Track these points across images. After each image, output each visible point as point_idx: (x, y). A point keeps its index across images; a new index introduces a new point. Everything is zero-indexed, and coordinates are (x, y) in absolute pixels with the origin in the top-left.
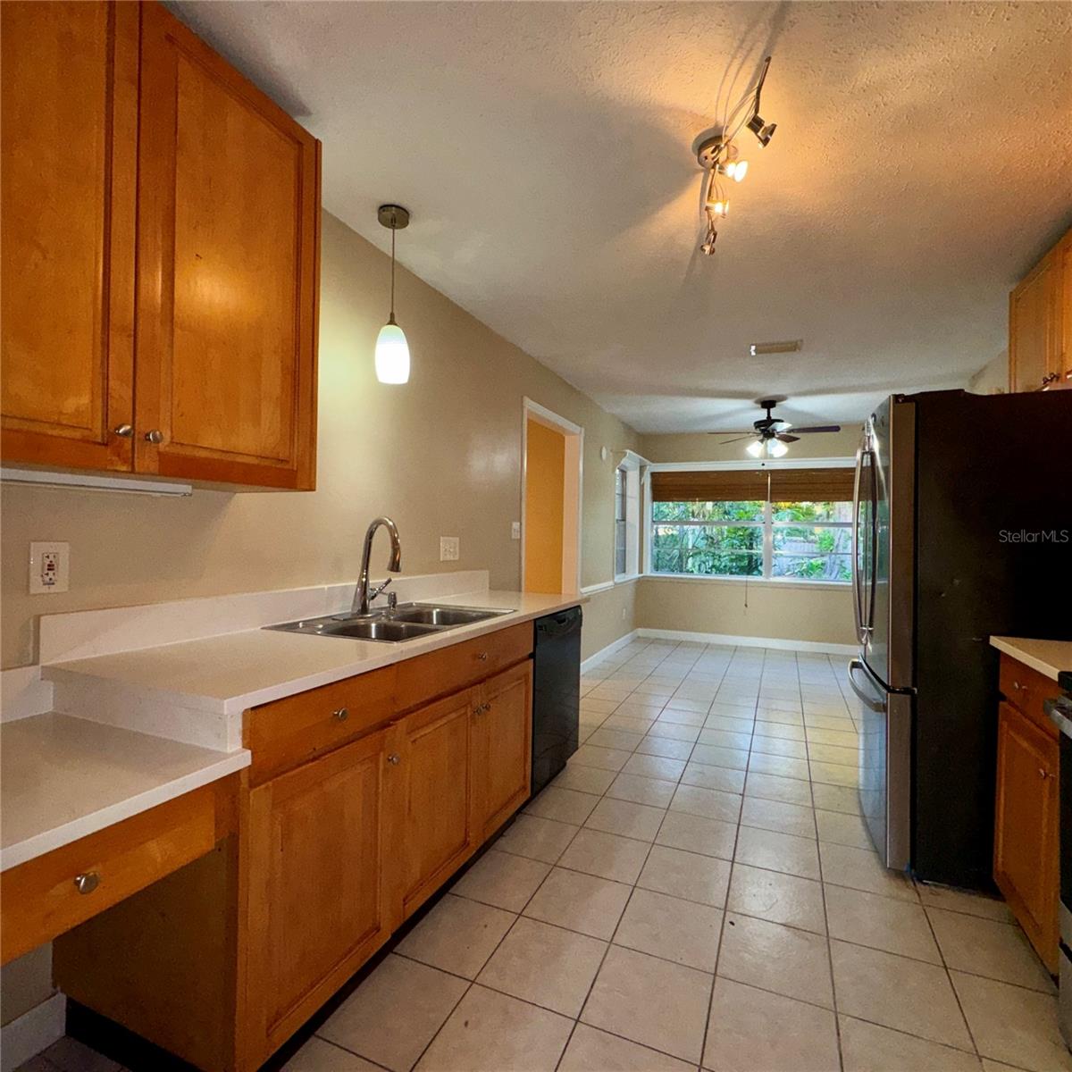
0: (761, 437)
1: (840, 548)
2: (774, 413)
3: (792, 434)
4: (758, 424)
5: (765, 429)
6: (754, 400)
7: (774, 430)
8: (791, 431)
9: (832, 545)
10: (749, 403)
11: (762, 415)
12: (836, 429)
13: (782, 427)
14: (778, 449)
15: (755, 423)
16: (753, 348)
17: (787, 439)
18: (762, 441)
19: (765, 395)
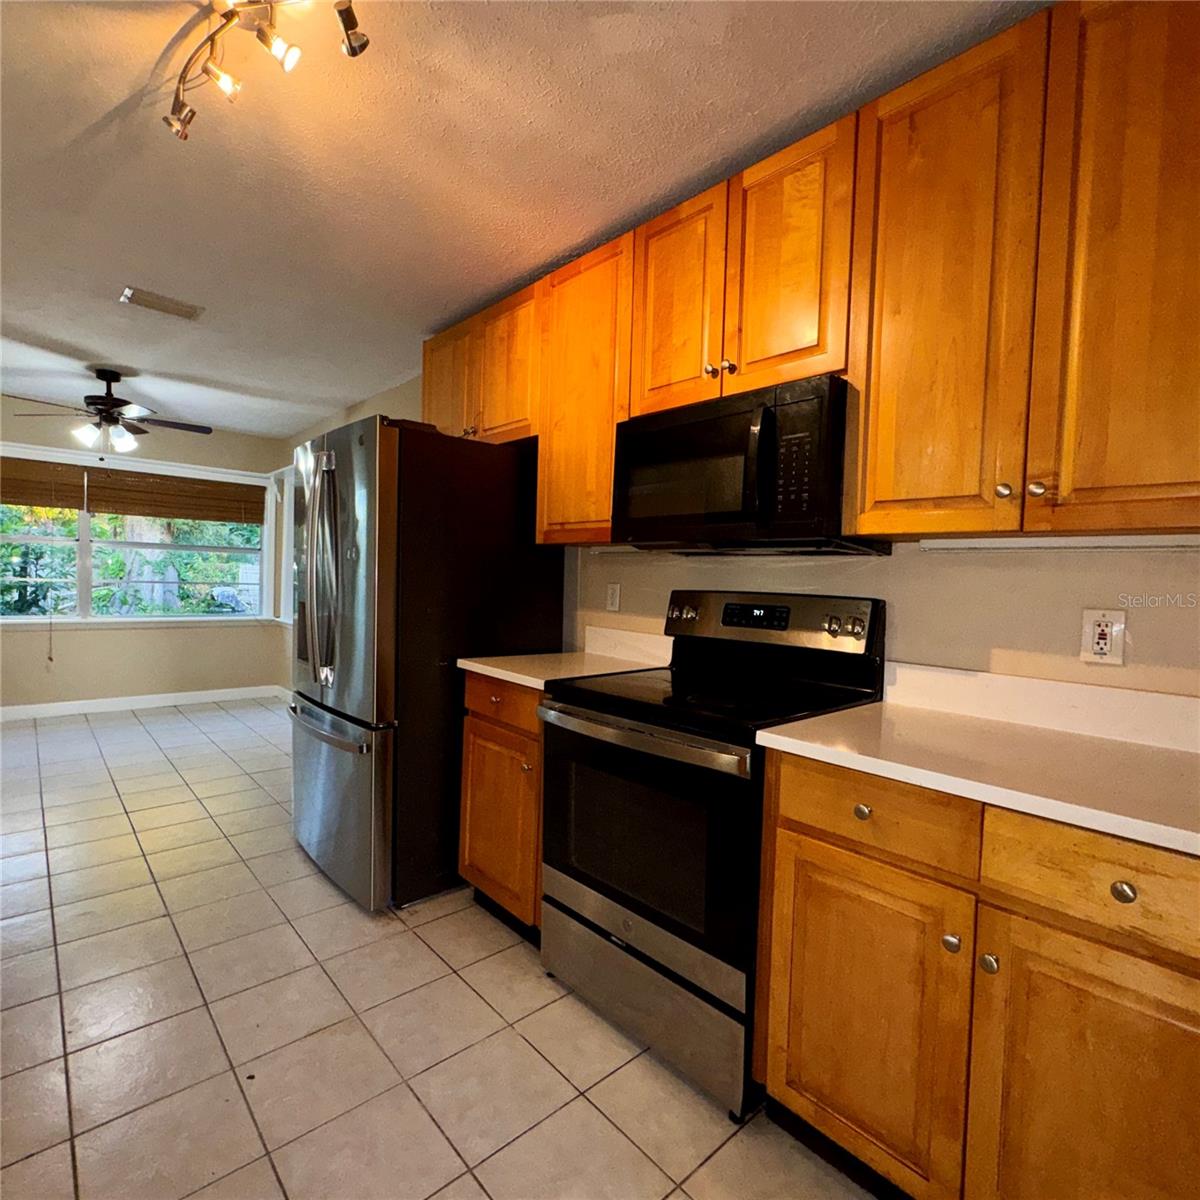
0: (97, 419)
1: (134, 574)
2: (117, 390)
3: (141, 425)
4: (91, 400)
5: (106, 410)
6: (85, 364)
7: (120, 414)
8: (142, 420)
9: (122, 570)
10: (78, 366)
11: (99, 388)
12: (206, 430)
13: (132, 412)
14: (123, 442)
15: (87, 398)
16: (128, 292)
17: (134, 429)
18: (98, 425)
19: (110, 362)
